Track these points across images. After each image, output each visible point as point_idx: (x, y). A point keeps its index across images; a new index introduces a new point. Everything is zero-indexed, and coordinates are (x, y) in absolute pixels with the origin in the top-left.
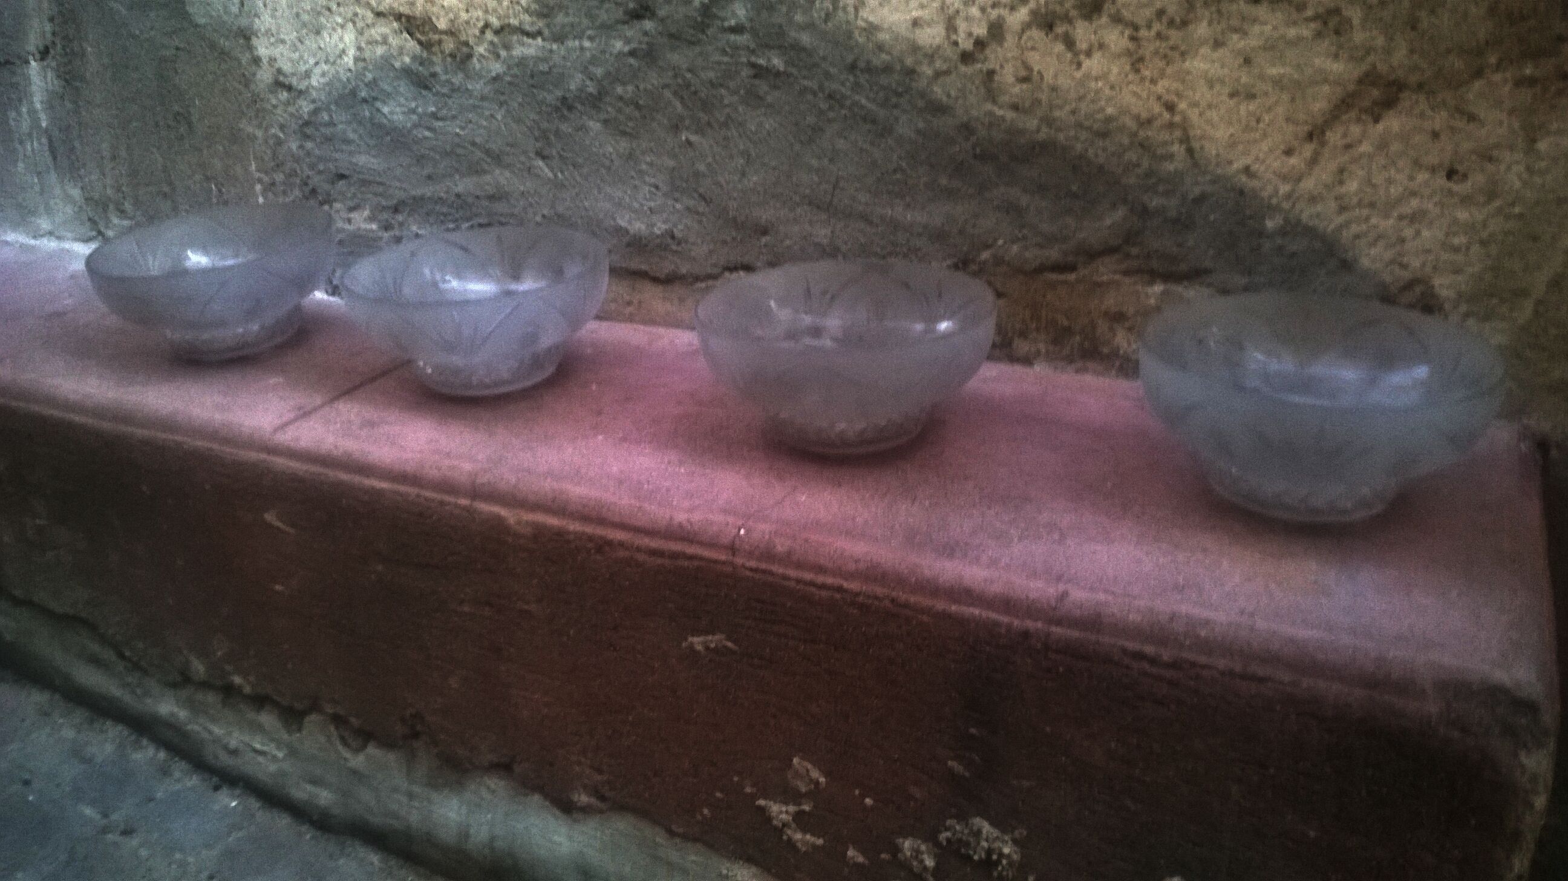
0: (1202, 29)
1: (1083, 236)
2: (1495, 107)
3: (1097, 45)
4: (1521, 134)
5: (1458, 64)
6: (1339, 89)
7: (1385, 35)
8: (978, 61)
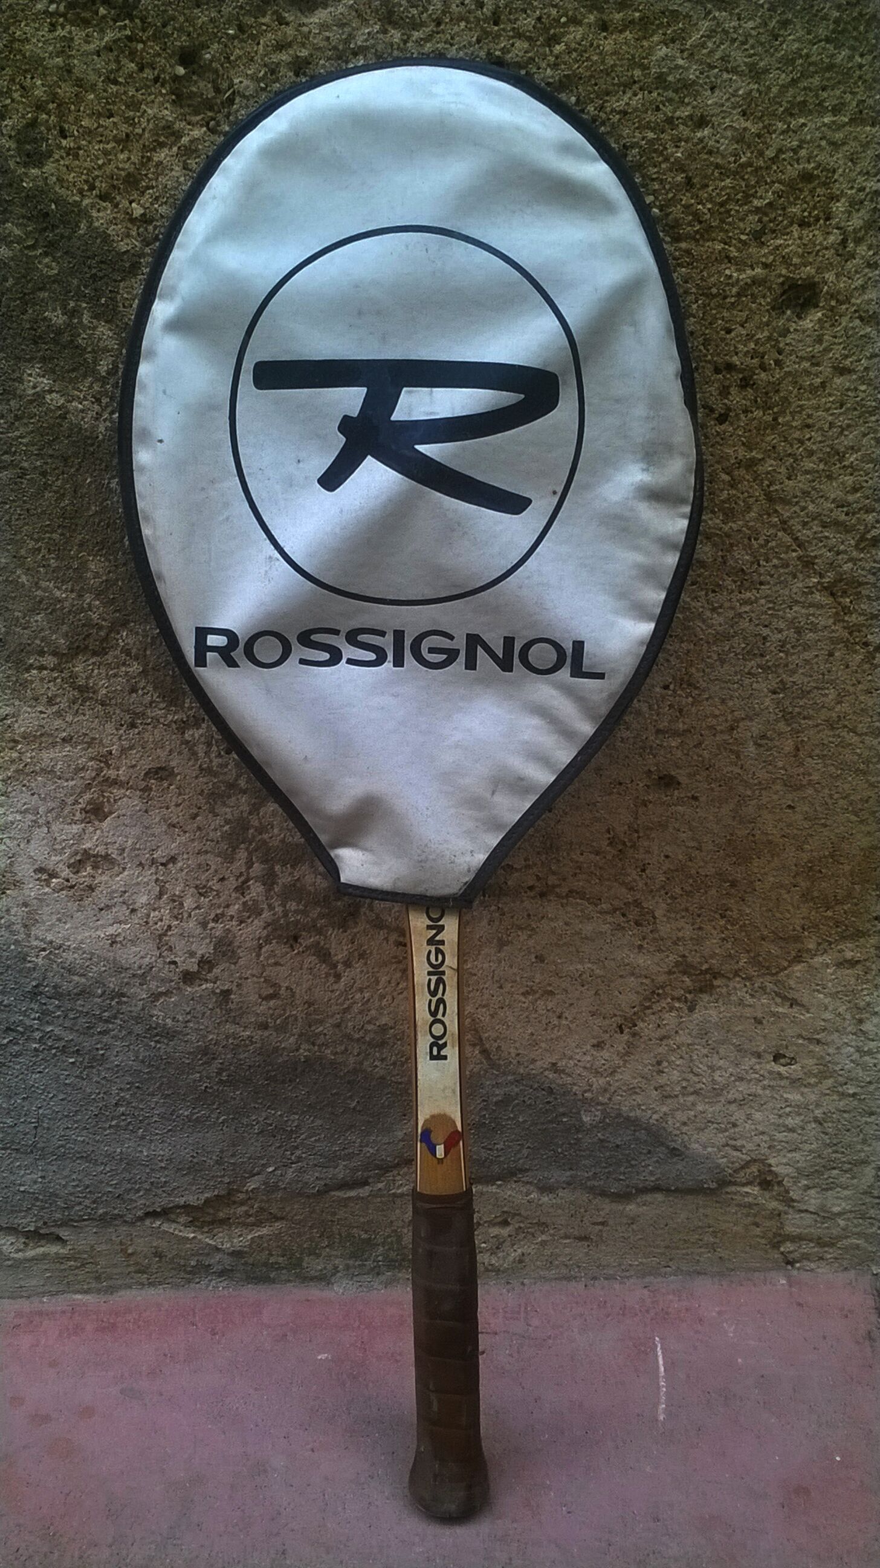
1: (371, 1151)
2: (818, 991)
3: (356, 954)
4: (848, 1016)
5: (774, 950)
6: (647, 981)
7: (693, 924)
8: (206, 981)
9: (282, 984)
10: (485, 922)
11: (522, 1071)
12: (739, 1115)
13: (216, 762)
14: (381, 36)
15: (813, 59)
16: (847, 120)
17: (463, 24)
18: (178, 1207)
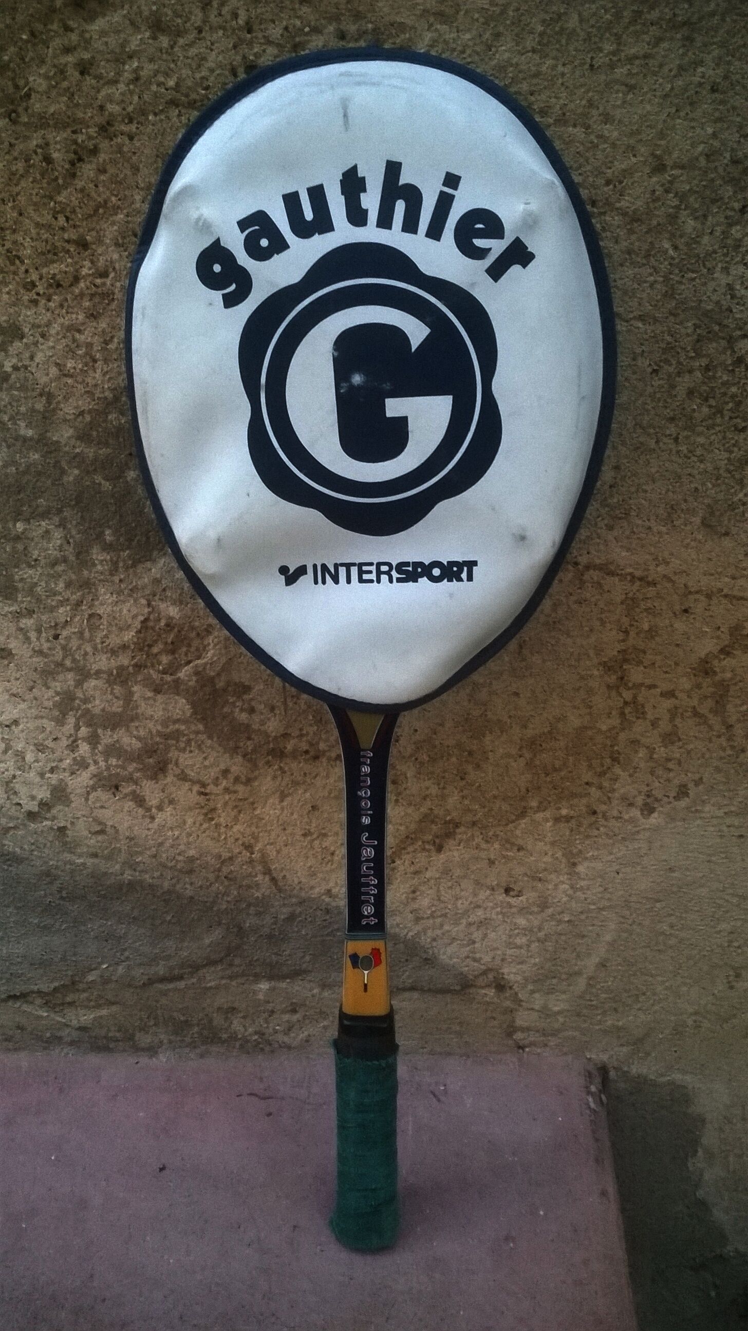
0: (266, 783)
1: (185, 954)
2: (540, 840)
3: (166, 801)
4: (564, 860)
5: (505, 807)
6: (402, 828)
7: (439, 784)
8: (46, 819)
9: (110, 823)
10: (269, 778)
11: (303, 894)
12: (477, 935)
13: (46, 646)
14: (150, 41)
15: (523, 67)
16: (551, 121)
17: (221, 33)
18: (33, 992)
